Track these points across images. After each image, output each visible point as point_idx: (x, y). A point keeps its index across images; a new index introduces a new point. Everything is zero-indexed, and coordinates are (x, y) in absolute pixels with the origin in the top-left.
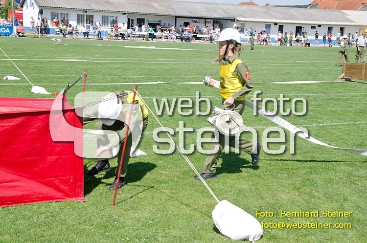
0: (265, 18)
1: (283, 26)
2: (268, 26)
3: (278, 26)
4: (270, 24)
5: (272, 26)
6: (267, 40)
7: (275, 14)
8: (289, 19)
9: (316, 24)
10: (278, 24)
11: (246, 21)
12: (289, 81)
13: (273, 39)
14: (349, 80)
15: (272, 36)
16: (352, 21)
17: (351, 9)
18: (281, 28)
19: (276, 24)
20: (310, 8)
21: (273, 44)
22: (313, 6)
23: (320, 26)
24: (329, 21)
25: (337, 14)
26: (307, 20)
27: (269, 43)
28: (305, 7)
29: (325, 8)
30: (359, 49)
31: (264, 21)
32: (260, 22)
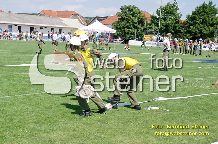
0: (8, 21)
1: (21, 27)
2: (10, 27)
3: (17, 27)
4: (12, 25)
5: (14, 27)
6: (10, 36)
7: (15, 18)
8: (25, 23)
9: (43, 26)
10: (18, 26)
12: (17, 64)
13: (14, 36)
15: (13, 33)
16: (66, 25)
17: (66, 17)
18: (20, 28)
19: (16, 25)
20: (40, 15)
21: (15, 39)
22: (42, 14)
23: (46, 27)
24: (52, 24)
25: (56, 20)
26: (37, 23)
28: (37, 15)
29: (50, 16)
30: (67, 43)
31: (8, 23)
32: (5, 24)
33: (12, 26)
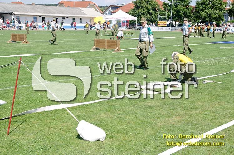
0: (33, 13)
1: (45, 17)
2: (35, 18)
5: (38, 18)
6: (36, 27)
7: (39, 10)
8: (49, 13)
9: (65, 16)
10: (42, 17)
11: (20, 15)
13: (40, 26)
14: (98, 49)
15: (39, 24)
16: (86, 14)
17: (83, 7)
18: (44, 19)
19: (40, 16)
20: (59, 6)
22: (61, 4)
23: (68, 17)
24: (73, 14)
25: (76, 10)
26: (59, 14)
27: (37, 29)
28: (56, 5)
29: (68, 6)
30: (97, 31)
31: (33, 14)
32: (30, 15)
33: (36, 17)
